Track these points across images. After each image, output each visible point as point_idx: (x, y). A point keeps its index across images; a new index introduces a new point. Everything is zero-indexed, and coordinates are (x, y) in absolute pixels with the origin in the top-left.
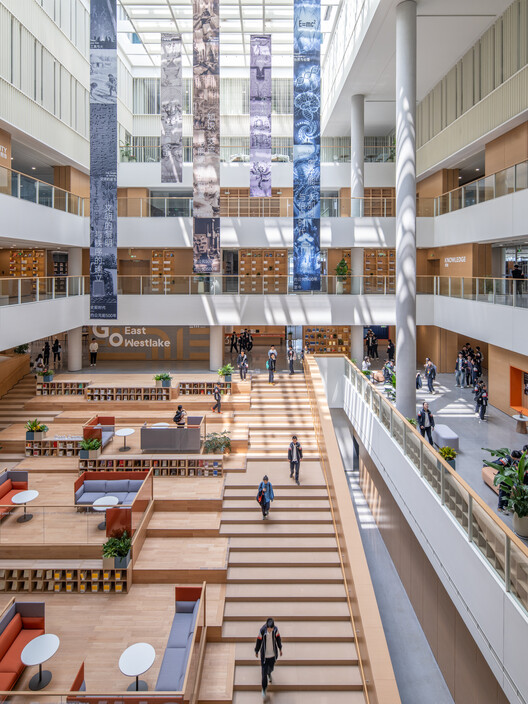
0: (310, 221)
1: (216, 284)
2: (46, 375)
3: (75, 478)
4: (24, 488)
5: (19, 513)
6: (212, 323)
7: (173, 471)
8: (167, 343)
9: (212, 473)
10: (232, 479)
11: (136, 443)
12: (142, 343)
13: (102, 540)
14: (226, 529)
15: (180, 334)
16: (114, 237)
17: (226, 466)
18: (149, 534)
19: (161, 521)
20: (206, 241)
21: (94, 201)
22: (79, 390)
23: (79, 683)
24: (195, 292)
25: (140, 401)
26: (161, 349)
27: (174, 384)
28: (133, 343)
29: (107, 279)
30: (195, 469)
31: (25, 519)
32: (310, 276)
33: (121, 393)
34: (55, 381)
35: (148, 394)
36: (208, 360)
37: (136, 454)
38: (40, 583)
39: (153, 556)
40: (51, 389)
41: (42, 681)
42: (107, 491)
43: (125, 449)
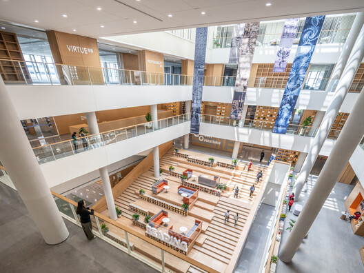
0: (292, 97)
1: (241, 123)
2: (176, 150)
3: (180, 185)
4: (167, 184)
5: (165, 191)
6: (236, 140)
7: (206, 191)
8: (219, 143)
9: (217, 195)
10: (222, 199)
11: (197, 180)
12: (210, 141)
13: (182, 203)
14: (215, 211)
15: (224, 142)
16: (201, 99)
17: (222, 194)
18: (195, 205)
19: (198, 203)
20: (238, 104)
21: (195, 81)
22: (185, 156)
23: (171, 228)
24: (232, 125)
25: (203, 165)
26: (217, 145)
27: (215, 162)
28: (207, 141)
29: (197, 117)
30: (212, 192)
31: (166, 192)
32: (283, 126)
33: (197, 161)
34: (179, 152)
35: (206, 164)
36: (232, 152)
37: (196, 183)
38: (168, 208)
39: (194, 211)
40: (178, 155)
41: (166, 225)
42: (186, 191)
43: (194, 181)
